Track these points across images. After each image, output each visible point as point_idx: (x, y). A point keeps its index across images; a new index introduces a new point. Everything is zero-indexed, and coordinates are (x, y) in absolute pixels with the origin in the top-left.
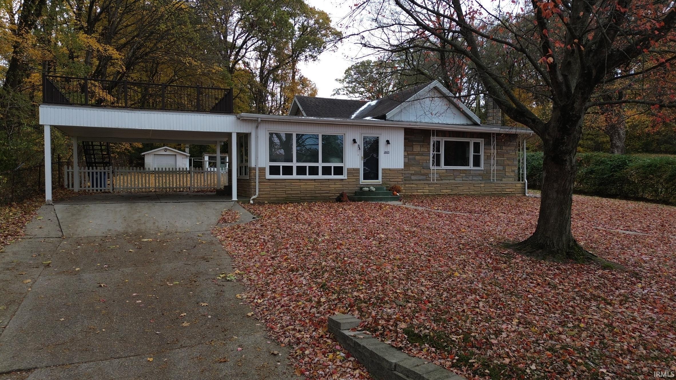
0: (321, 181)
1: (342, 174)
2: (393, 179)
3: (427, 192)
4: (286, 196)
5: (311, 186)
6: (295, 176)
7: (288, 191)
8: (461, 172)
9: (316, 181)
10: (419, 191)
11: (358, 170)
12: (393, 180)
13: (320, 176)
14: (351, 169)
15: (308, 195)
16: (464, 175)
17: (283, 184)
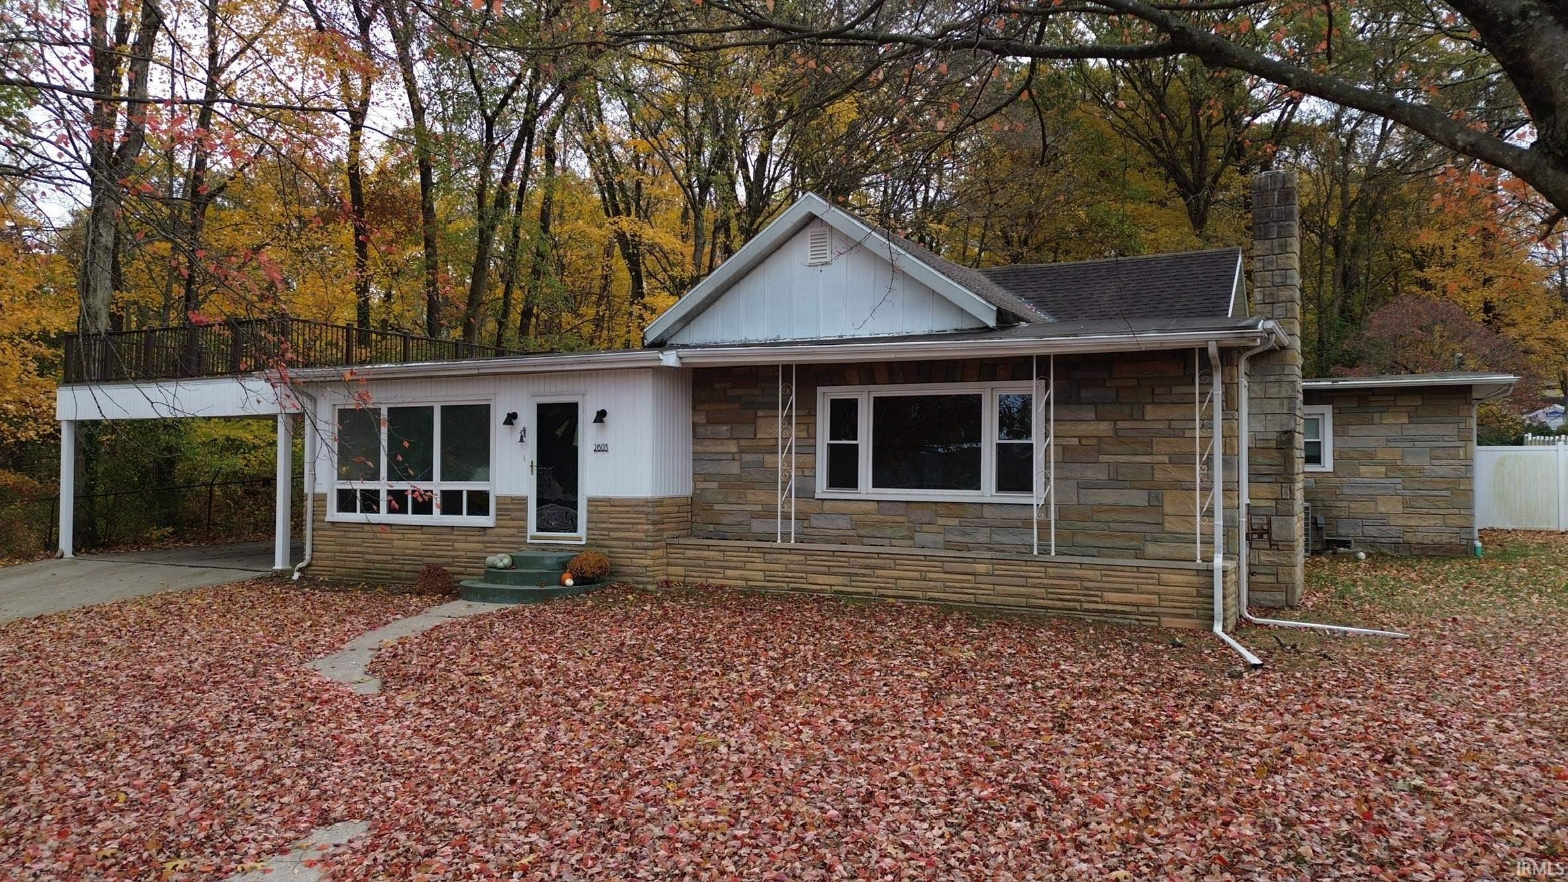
0: (434, 530)
1: (486, 512)
2: (619, 530)
3: (756, 577)
4: (361, 565)
5: (414, 544)
6: (383, 516)
7: (369, 553)
8: (941, 510)
9: (425, 530)
10: (729, 572)
11: (523, 501)
12: (618, 534)
13: (437, 518)
14: (505, 498)
15: (407, 568)
16: (956, 522)
17: (359, 535)
